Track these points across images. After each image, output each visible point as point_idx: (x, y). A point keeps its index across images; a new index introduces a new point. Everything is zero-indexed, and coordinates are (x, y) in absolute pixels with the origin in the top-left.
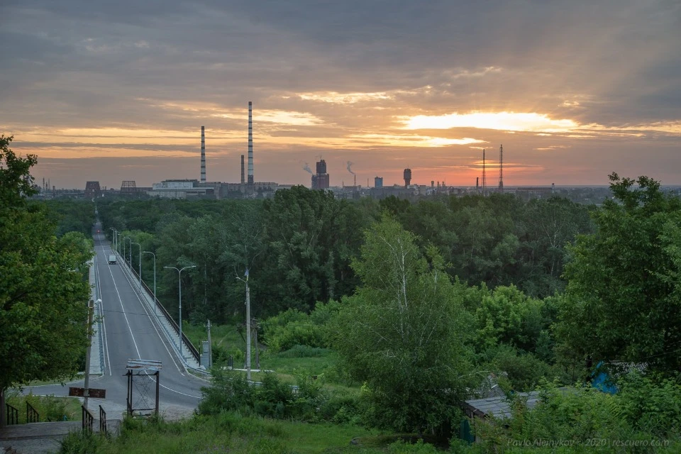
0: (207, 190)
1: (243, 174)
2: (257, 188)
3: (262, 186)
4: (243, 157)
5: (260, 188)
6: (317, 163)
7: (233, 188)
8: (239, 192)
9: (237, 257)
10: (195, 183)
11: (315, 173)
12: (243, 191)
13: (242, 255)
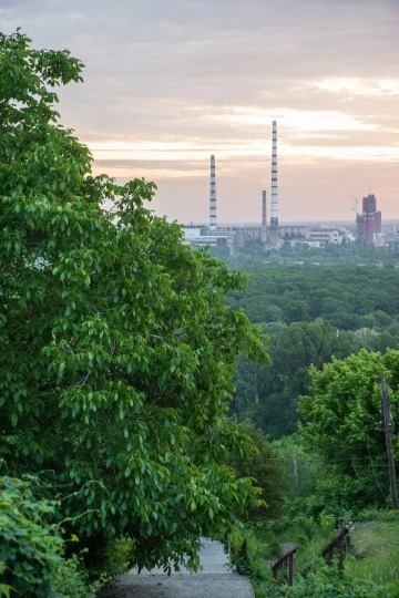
0: (218, 239)
1: (264, 216)
2: (283, 233)
3: (289, 231)
4: (264, 193)
5: (287, 235)
6: (364, 199)
7: (250, 233)
8: (259, 241)
9: (248, 385)
10: (203, 229)
11: (361, 212)
12: (264, 239)
13: (252, 383)
